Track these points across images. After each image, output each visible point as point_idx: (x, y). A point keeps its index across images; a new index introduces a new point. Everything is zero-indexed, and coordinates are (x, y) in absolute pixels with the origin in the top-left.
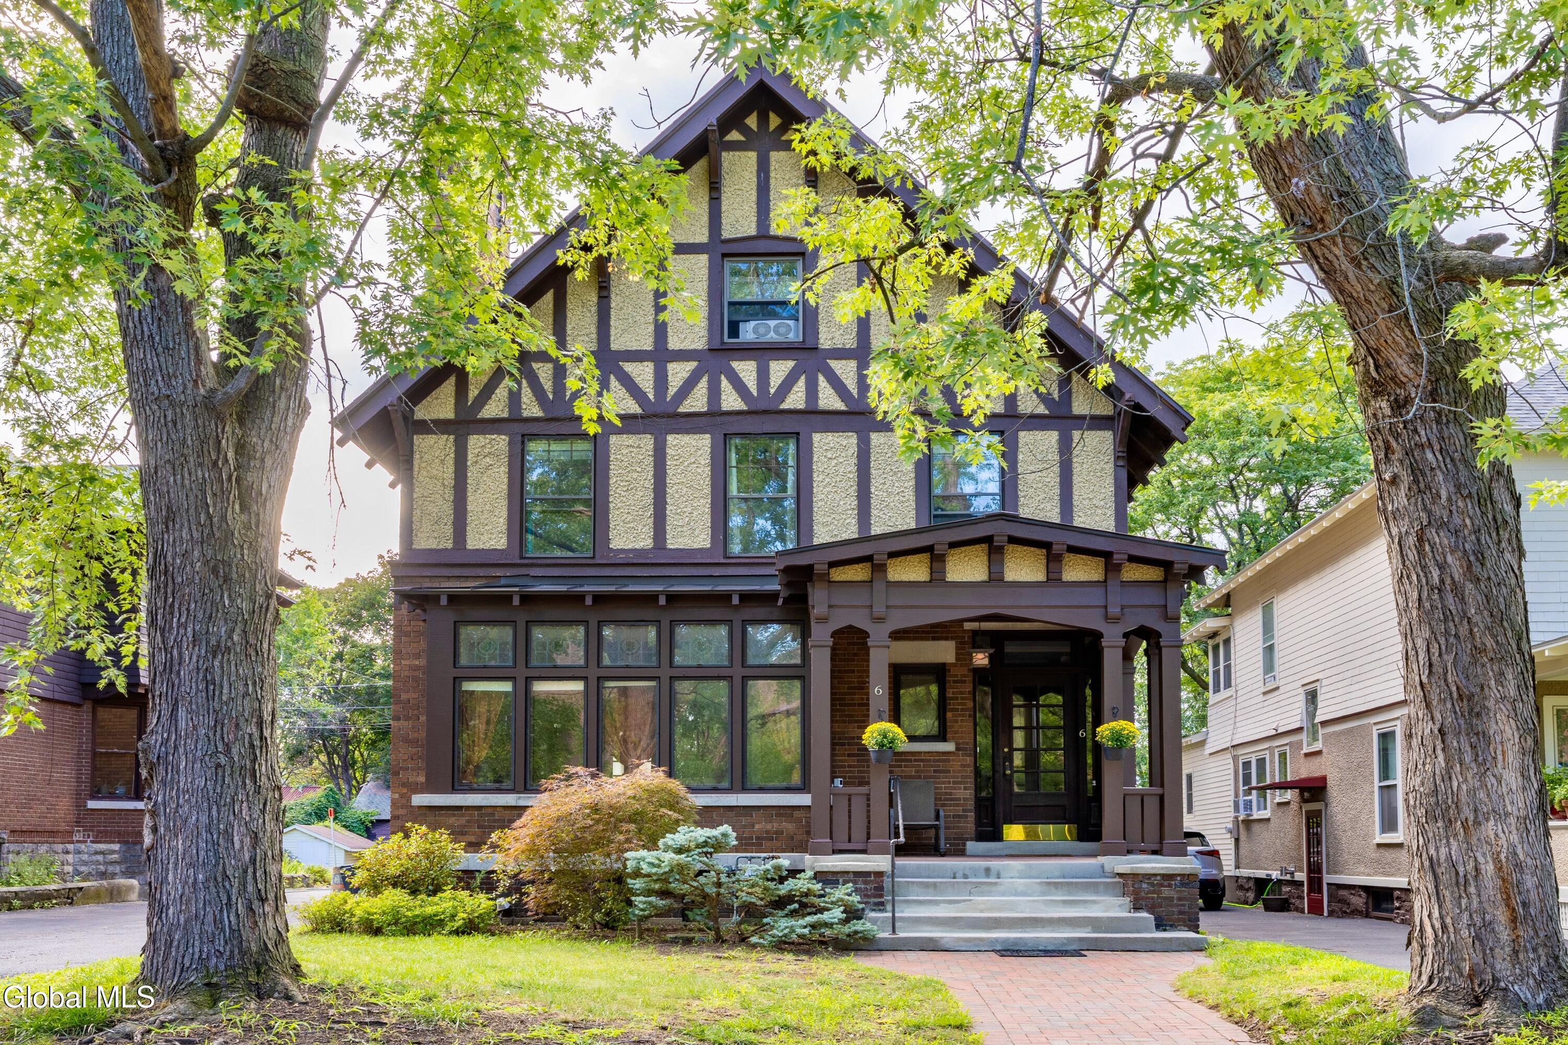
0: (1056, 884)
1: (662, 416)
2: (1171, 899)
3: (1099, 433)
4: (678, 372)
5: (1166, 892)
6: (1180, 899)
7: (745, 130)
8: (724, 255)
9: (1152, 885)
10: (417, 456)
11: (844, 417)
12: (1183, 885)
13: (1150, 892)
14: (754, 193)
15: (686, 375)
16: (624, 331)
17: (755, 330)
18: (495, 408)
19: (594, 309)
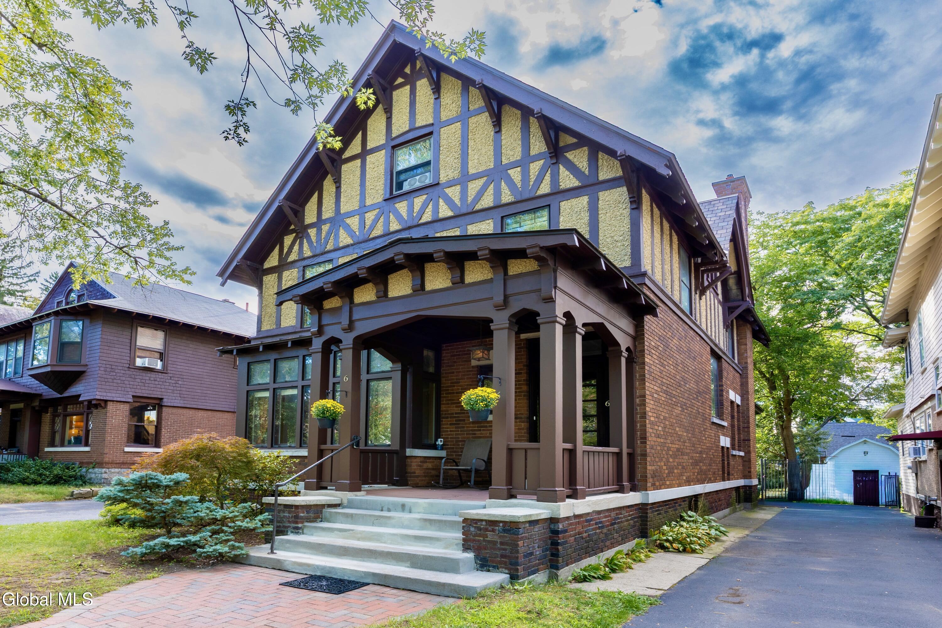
0: (430, 521)
1: (361, 243)
2: (495, 543)
3: (619, 189)
4: (370, 217)
5: (490, 536)
6: (502, 543)
7: (405, 76)
8: (394, 147)
9: (480, 529)
10: (264, 286)
11: (452, 221)
12: (505, 531)
13: (476, 535)
14: (408, 108)
15: (373, 217)
16: (347, 202)
17: (409, 184)
18: (293, 257)
19: (334, 195)
